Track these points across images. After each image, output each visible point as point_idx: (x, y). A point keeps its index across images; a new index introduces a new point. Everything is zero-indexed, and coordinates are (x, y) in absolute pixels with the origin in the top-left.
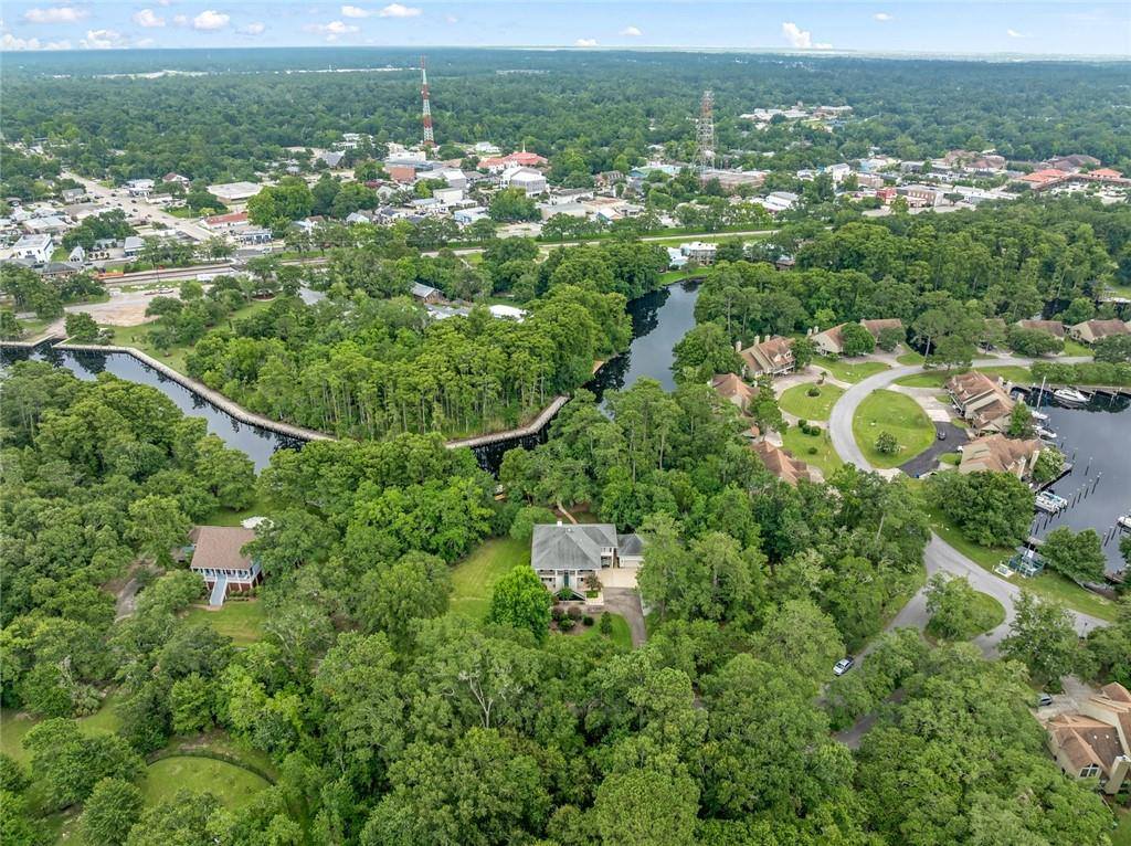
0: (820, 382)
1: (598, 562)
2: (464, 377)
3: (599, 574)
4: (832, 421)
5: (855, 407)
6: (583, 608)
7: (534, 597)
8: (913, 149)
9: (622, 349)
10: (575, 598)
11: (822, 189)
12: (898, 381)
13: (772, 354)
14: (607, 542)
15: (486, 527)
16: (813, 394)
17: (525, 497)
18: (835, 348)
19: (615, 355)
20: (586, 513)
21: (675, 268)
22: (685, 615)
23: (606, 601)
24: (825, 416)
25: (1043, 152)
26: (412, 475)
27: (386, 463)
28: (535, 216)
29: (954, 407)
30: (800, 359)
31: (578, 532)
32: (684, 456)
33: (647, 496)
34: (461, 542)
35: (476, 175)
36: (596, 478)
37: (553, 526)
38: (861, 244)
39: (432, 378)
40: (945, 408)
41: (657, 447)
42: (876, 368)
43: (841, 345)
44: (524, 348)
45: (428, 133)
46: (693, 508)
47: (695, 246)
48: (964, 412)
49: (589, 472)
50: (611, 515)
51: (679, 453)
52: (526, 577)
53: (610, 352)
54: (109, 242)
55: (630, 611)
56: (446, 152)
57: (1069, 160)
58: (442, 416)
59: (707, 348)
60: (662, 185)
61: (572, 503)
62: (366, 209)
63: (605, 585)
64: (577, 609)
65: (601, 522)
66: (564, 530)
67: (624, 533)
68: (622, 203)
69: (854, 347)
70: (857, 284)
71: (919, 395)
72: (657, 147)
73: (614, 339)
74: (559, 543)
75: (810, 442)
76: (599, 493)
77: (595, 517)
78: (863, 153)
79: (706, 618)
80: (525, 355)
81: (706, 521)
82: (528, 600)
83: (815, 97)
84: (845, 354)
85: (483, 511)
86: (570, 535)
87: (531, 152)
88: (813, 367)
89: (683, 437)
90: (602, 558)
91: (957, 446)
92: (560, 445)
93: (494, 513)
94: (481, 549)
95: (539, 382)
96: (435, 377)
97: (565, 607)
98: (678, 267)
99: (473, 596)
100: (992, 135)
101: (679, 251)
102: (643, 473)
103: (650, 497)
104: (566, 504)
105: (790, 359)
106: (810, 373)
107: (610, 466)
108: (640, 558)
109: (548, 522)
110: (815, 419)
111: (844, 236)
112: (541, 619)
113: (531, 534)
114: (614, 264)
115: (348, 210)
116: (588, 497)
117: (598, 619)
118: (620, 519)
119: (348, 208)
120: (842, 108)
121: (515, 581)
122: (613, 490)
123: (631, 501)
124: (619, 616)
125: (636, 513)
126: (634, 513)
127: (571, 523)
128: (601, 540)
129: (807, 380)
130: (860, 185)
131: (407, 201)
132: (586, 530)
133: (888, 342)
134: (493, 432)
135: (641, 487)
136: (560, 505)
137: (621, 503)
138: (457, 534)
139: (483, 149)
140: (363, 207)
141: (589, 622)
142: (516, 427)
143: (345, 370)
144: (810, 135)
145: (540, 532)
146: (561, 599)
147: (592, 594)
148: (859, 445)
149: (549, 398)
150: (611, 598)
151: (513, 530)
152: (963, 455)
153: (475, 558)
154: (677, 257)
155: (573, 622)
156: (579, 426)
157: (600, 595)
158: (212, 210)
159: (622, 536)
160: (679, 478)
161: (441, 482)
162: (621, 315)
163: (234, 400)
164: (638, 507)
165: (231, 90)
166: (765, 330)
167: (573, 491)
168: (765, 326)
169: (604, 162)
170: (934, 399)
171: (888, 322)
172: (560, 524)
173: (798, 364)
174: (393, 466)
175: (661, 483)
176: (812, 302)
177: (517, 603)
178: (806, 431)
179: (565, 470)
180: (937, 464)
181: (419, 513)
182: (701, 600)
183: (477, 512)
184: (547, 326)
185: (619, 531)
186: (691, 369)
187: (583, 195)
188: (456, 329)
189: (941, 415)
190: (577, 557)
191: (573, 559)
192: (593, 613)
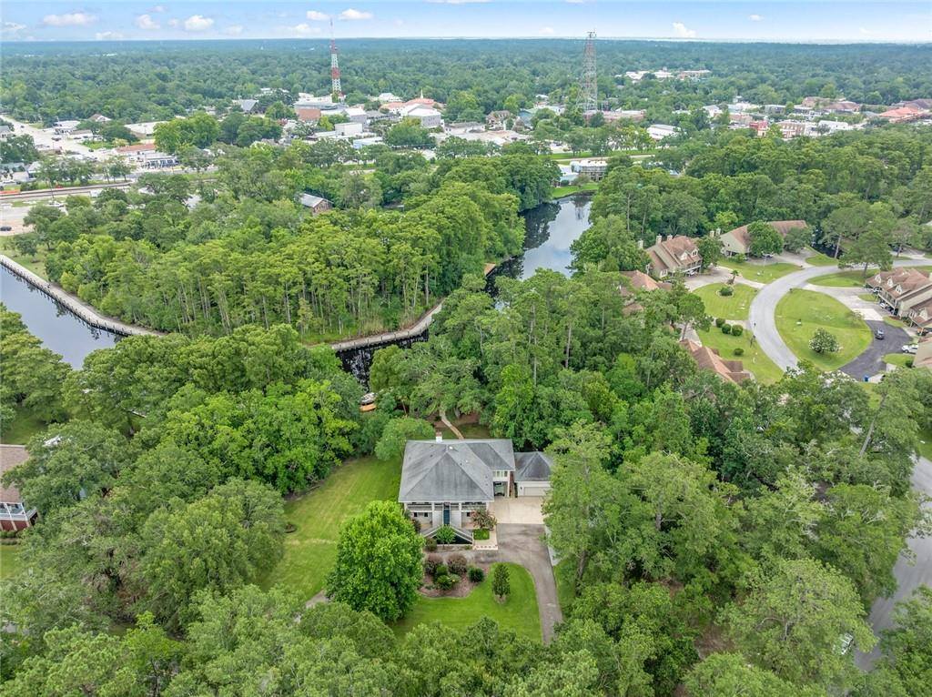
0: (731, 282)
1: (490, 491)
2: (335, 269)
3: (490, 505)
4: (752, 321)
5: (774, 307)
6: (468, 555)
7: (395, 550)
8: (775, 95)
9: (515, 251)
10: (458, 540)
11: (699, 122)
12: (814, 281)
13: (678, 253)
14: (502, 464)
15: (344, 444)
16: (725, 293)
17: (399, 407)
18: (741, 248)
19: (508, 258)
20: (473, 426)
21: (565, 184)
22: (617, 576)
23: (501, 545)
24: (744, 315)
25: (892, 97)
26: (253, 378)
27: (218, 363)
28: (429, 144)
29: (883, 305)
30: (707, 258)
31: (462, 449)
32: (595, 355)
33: (553, 403)
34: (308, 465)
35: (377, 114)
36: (487, 383)
37: (432, 442)
38: (752, 154)
39: (296, 270)
40: (873, 307)
41: (562, 343)
42: (786, 269)
43: (747, 245)
44: (406, 240)
45: (336, 85)
46: (614, 418)
47: (585, 163)
48: (897, 310)
49: (478, 375)
50: (506, 428)
51: (588, 351)
52: (384, 517)
53: (502, 255)
54: (17, 166)
55: (534, 559)
56: (351, 98)
57: (917, 103)
58: (310, 315)
59: (609, 243)
60: (549, 120)
61: (457, 414)
62: (268, 138)
63: (499, 521)
64: (460, 557)
65: (493, 437)
66: (444, 448)
67: (522, 450)
68: (512, 134)
69: (761, 249)
70: (758, 187)
71: (840, 294)
72: (543, 96)
73: (507, 242)
74: (437, 464)
75: (733, 343)
76: (490, 400)
77: (486, 431)
78: (729, 99)
79: (650, 580)
80: (406, 247)
81: (630, 434)
82: (385, 555)
83: (678, 63)
84: (751, 255)
85: (341, 423)
86: (453, 456)
87: (429, 98)
88: (720, 268)
89: (592, 333)
90: (495, 484)
91: (901, 345)
92: (442, 343)
93: (356, 425)
94: (340, 473)
95: (423, 277)
96: (300, 269)
97: (444, 556)
98: (568, 182)
99: (323, 537)
100: (841, 87)
101: (569, 167)
102: (546, 374)
103: (556, 405)
104: (450, 413)
105: (696, 258)
106: (717, 273)
107: (504, 365)
108: (546, 485)
109: (426, 437)
110: (733, 319)
111: (733, 148)
112: (407, 580)
113: (402, 454)
114: (505, 172)
115: (252, 139)
116: (476, 405)
117: (490, 572)
118: (517, 434)
119: (251, 136)
120: (703, 72)
121: (367, 525)
122: (508, 397)
123: (531, 410)
124: (518, 568)
125: (540, 425)
126: (536, 425)
127: (455, 437)
128: (493, 460)
129: (716, 280)
130: (732, 121)
131: (310, 134)
132: (474, 449)
133: (797, 243)
134: (370, 334)
135: (545, 391)
136: (443, 416)
137: (519, 412)
138: (303, 454)
139: (386, 99)
140: (267, 136)
141: (477, 577)
142: (396, 328)
143: (198, 262)
144: (679, 87)
145: (414, 451)
146: (439, 542)
147: (481, 534)
148: (788, 345)
149: (435, 299)
150: (507, 540)
151: (380, 448)
152: (916, 356)
153: (331, 485)
154: (567, 173)
155: (454, 578)
156: (465, 318)
157: (493, 536)
158: (124, 141)
159: (520, 455)
160: (593, 380)
161: (289, 387)
162: (513, 217)
163: (89, 303)
164: (541, 417)
165: (171, 61)
166: (666, 231)
167: (458, 398)
168: (666, 226)
169: (496, 104)
170: (857, 298)
171: (793, 224)
172: (439, 439)
173: (704, 264)
174: (228, 366)
175: (571, 386)
176: (712, 205)
177: (371, 557)
178: (726, 331)
179: (448, 373)
180: (883, 366)
181: (252, 426)
182: (643, 554)
183: (333, 424)
184: (433, 218)
185: (516, 448)
186: (592, 265)
187: (475, 128)
188: (332, 222)
189: (871, 313)
190: (461, 484)
191: (456, 486)
192: (483, 563)
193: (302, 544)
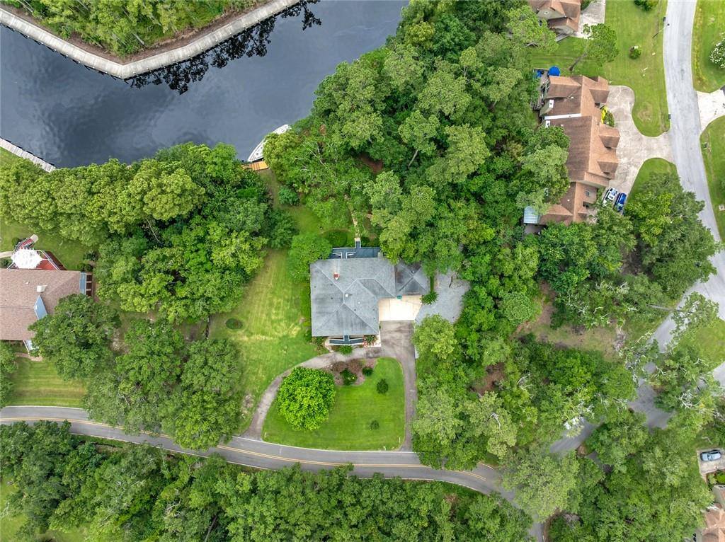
6: (361, 352)
14: (386, 294)
23: (383, 342)
31: (355, 289)
55: (404, 354)
66: (341, 295)
86: (349, 304)
128: (378, 291)
132: (364, 283)
190: (355, 324)
191: (352, 326)
192: (371, 358)
193: (250, 339)
